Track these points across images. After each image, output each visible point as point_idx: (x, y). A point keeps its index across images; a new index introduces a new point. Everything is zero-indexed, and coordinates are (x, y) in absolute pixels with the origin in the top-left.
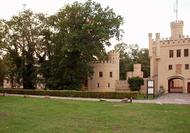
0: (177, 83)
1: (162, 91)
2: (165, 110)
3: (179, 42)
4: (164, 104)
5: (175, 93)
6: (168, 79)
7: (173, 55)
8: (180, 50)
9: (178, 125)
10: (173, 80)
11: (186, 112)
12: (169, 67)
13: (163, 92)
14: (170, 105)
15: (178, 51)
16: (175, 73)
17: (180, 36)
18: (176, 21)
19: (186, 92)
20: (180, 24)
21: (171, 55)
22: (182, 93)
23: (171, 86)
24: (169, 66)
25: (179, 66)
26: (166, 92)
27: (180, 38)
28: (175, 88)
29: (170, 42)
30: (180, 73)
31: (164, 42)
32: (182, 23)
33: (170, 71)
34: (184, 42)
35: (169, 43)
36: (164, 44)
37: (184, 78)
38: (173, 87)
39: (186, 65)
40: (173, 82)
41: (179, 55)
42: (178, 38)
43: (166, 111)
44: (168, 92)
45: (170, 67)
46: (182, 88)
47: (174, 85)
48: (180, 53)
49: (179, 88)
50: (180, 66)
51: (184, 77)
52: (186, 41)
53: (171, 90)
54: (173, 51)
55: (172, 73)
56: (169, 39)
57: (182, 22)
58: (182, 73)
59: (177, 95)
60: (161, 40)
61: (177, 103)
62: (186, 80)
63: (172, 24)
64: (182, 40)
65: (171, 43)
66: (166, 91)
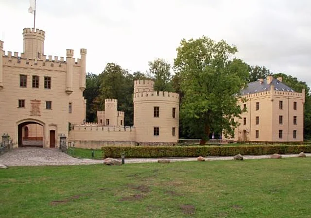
0: (34, 131)
1: (7, 144)
2: (11, 177)
3: (36, 64)
4: (8, 168)
5: (31, 148)
6: (17, 123)
7: (26, 83)
8: (38, 77)
9: (31, 201)
10: (27, 126)
11: (45, 179)
12: (20, 104)
13: (9, 145)
14: (19, 168)
15: (34, 77)
16: (30, 114)
17: (39, 53)
18: (33, 29)
19: (48, 145)
20: (40, 35)
21: (23, 83)
22: (41, 147)
23: (23, 136)
24: (20, 101)
25: (36, 103)
26: (14, 146)
27: (39, 57)
28: (31, 139)
29: (21, 60)
30: (38, 114)
31: (10, 59)
32: (43, 35)
33: (21, 109)
34: (44, 65)
35: (19, 62)
36: (10, 61)
37: (44, 124)
38: (27, 138)
39: (47, 102)
40: (27, 129)
41: (36, 84)
42: (35, 57)
43: (12, 180)
44: (17, 145)
45: (22, 103)
46: (41, 139)
47: (29, 133)
48: (38, 81)
49: (36, 139)
50: (38, 103)
51: (44, 122)
52: (48, 65)
53: (24, 143)
54: (25, 76)
55: (25, 114)
56: (19, 55)
57: (42, 33)
58: (41, 114)
59: (34, 150)
60: (6, 54)
61: (33, 164)
62: (47, 125)
63: (26, 32)
64: (42, 61)
65: (23, 62)
66: (14, 144)
